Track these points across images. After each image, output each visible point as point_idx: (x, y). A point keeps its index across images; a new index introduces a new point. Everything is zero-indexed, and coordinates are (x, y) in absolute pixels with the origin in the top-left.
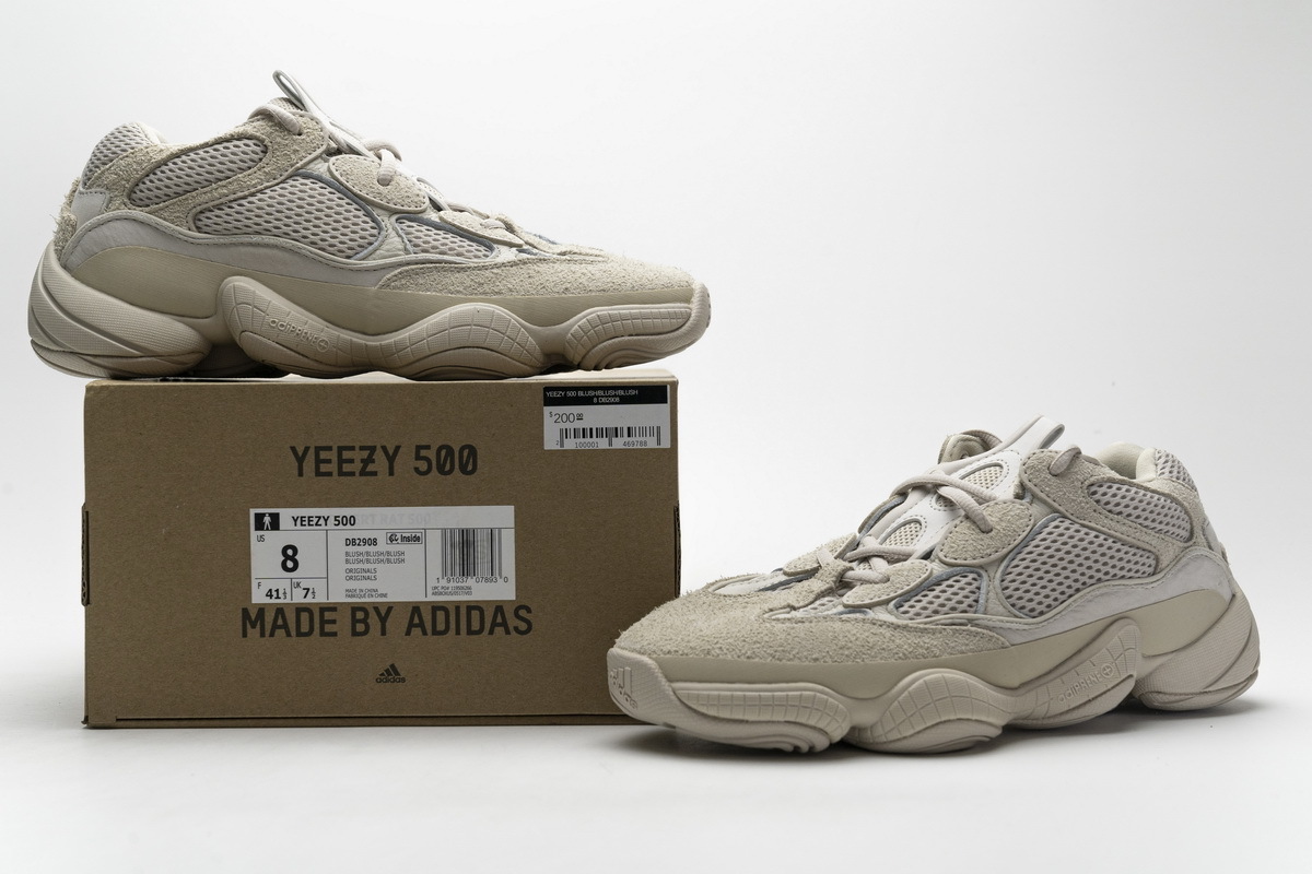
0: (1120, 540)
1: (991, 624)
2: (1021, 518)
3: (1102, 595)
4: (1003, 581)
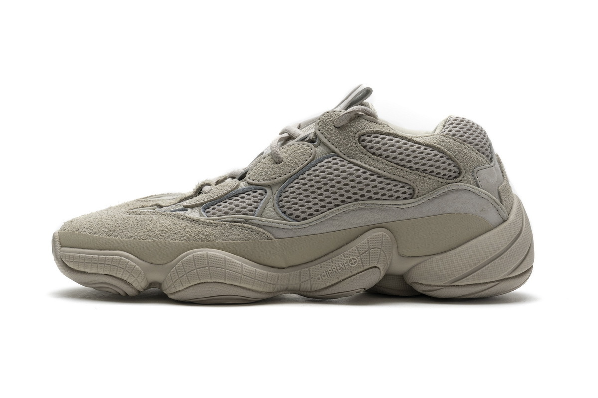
0: (376, 173)
1: (260, 223)
2: (304, 155)
3: (357, 210)
4: (280, 196)
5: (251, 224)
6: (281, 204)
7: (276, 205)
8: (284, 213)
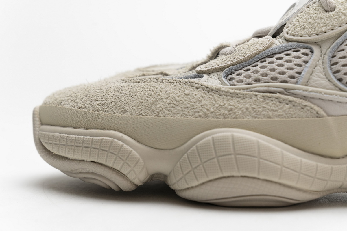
4: (333, 57)
5: (293, 95)
6: (335, 68)
7: (328, 69)
8: (340, 80)
